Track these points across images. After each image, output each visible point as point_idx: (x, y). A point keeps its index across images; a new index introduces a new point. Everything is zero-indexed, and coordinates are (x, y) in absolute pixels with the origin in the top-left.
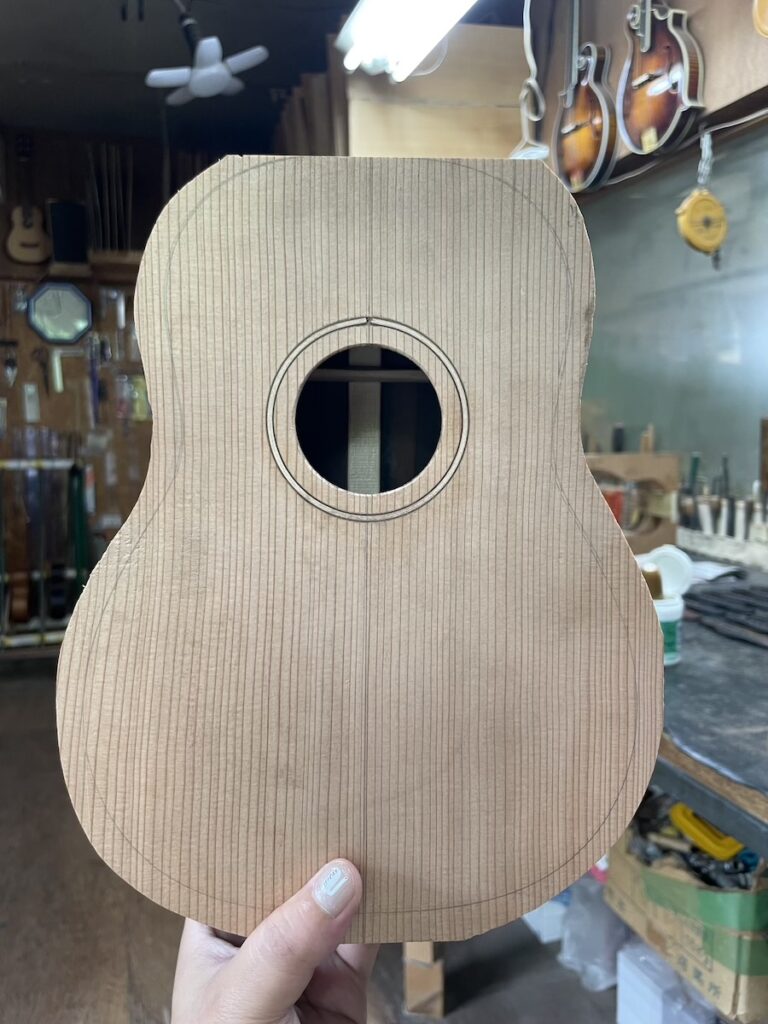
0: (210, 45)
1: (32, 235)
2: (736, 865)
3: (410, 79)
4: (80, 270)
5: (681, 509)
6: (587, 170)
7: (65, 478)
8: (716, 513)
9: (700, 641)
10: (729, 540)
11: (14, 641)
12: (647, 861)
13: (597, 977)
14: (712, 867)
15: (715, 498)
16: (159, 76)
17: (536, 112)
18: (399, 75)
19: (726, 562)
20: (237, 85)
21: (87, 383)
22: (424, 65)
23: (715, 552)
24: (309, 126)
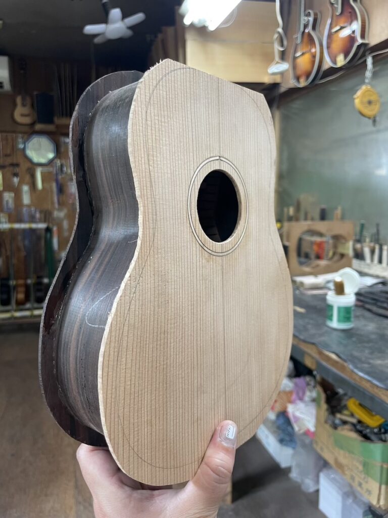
0: (116, 13)
1: (26, 110)
2: (380, 430)
3: (217, 29)
4: (51, 127)
5: (355, 250)
6: (308, 76)
7: (43, 233)
8: (373, 252)
9: (364, 317)
10: (379, 266)
11: (18, 314)
12: (335, 427)
13: (309, 485)
14: (368, 431)
15: (372, 244)
16: (90, 29)
17: (282, 45)
18: (212, 27)
19: (377, 277)
20: (129, 33)
21: (54, 185)
22: (225, 22)
23: (371, 272)
24: (166, 53)
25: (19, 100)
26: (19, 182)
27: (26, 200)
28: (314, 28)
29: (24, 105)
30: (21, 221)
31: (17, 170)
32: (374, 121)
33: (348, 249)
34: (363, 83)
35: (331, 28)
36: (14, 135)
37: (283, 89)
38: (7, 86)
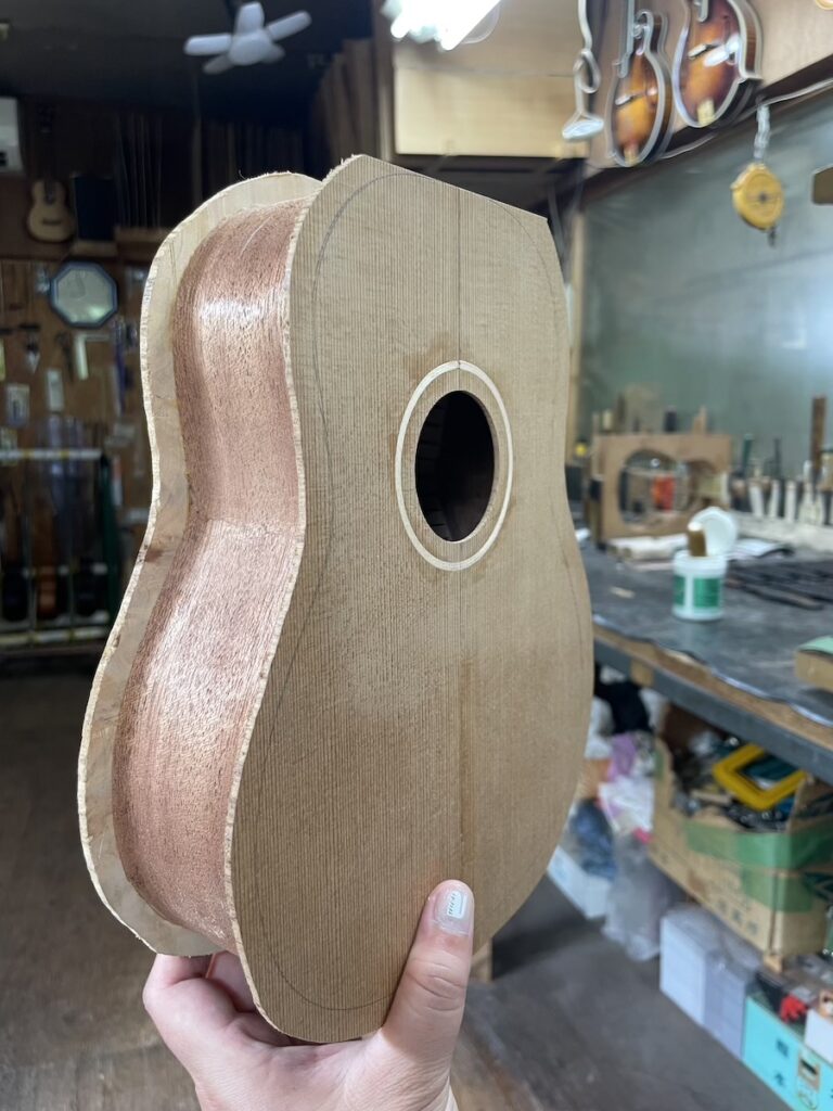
0: (252, 12)
1: (54, 211)
2: (774, 814)
3: (459, 48)
4: (105, 249)
5: (732, 490)
6: (641, 143)
7: (93, 468)
8: (767, 495)
10: (779, 522)
11: (42, 637)
13: (642, 948)
14: (751, 816)
15: (766, 480)
16: (198, 44)
17: (590, 83)
18: (448, 43)
19: (775, 542)
20: (278, 52)
21: (113, 370)
22: (475, 33)
23: (765, 533)
24: (351, 95)
25: (38, 190)
26: (40, 364)
27: (55, 400)
28: (654, 47)
29: (49, 201)
30: (44, 445)
31: (34, 337)
32: (772, 236)
33: (719, 489)
34: (750, 158)
35: (687, 48)
36: (29, 263)
37: (591, 170)
38: (14, 162)
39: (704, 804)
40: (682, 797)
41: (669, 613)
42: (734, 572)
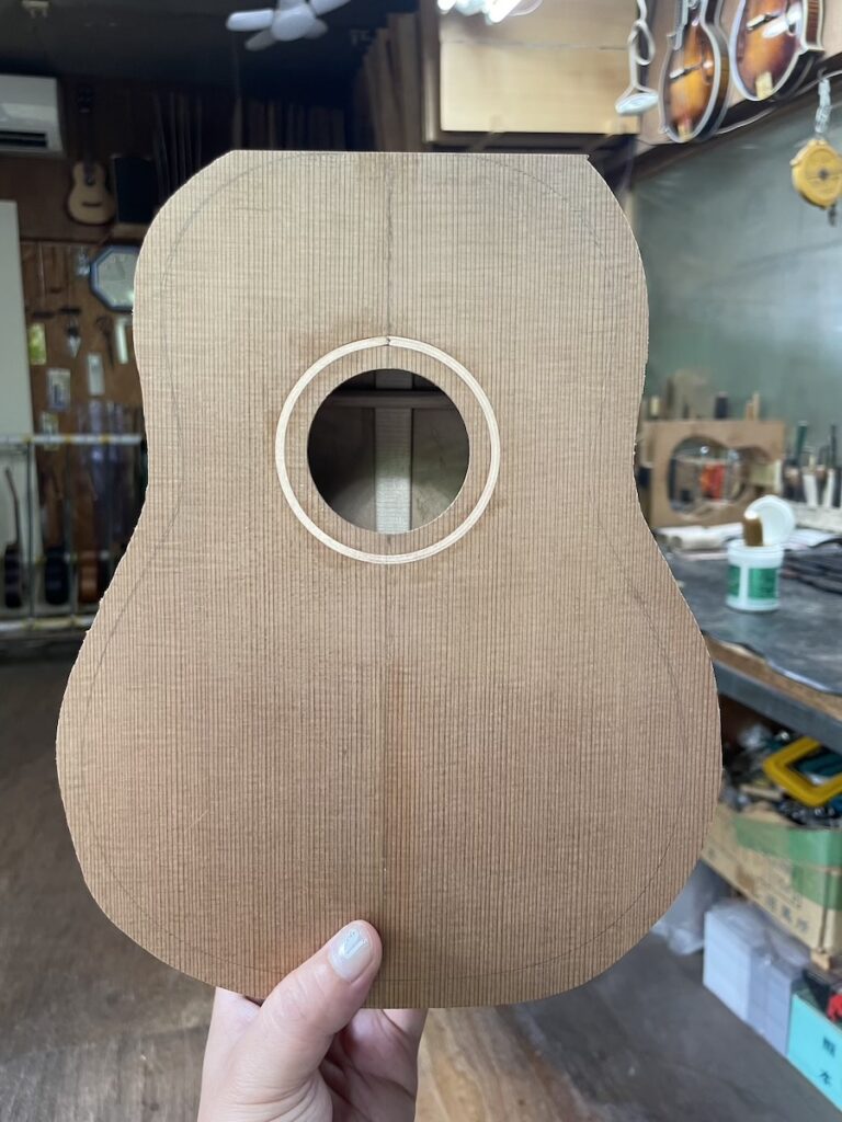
1: (94, 194)
2: (826, 811)
3: (508, 21)
5: (785, 479)
6: (695, 120)
7: (131, 454)
8: (821, 484)
10: (834, 511)
11: (84, 621)
12: (738, 807)
13: (685, 942)
15: (821, 468)
16: (240, 19)
17: (643, 53)
18: (496, 15)
20: (321, 27)
22: (524, 4)
23: (818, 524)
24: (395, 71)
25: (78, 172)
26: (81, 348)
27: (95, 385)
28: (710, 18)
29: (89, 183)
30: (86, 430)
31: (75, 322)
32: (832, 214)
33: (772, 478)
34: (811, 133)
35: (745, 19)
36: (69, 248)
37: (641, 148)
38: (55, 143)
39: (754, 799)
40: (731, 792)
41: (723, 604)
42: (790, 563)
